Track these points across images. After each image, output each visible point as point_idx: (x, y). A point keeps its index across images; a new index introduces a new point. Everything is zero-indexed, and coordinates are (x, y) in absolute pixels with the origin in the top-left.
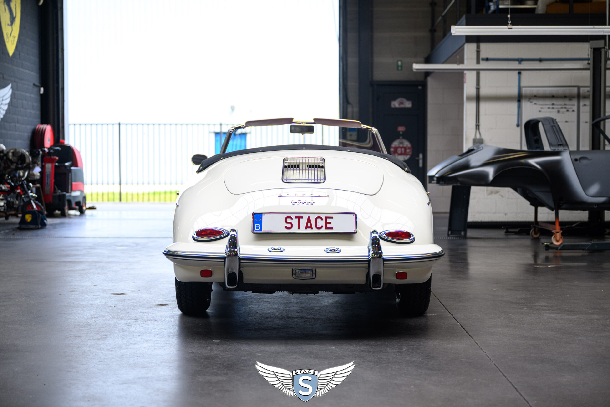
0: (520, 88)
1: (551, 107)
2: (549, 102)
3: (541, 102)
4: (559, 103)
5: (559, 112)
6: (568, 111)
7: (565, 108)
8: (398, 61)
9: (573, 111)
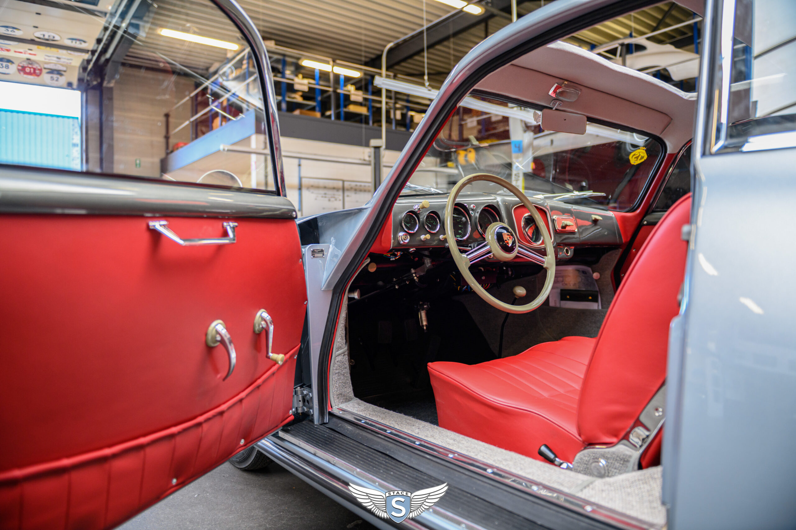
0: (300, 179)
1: (324, 195)
2: (322, 192)
3: (316, 191)
4: (330, 193)
5: (329, 200)
6: (336, 200)
7: (334, 197)
8: (136, 160)
9: (340, 200)
